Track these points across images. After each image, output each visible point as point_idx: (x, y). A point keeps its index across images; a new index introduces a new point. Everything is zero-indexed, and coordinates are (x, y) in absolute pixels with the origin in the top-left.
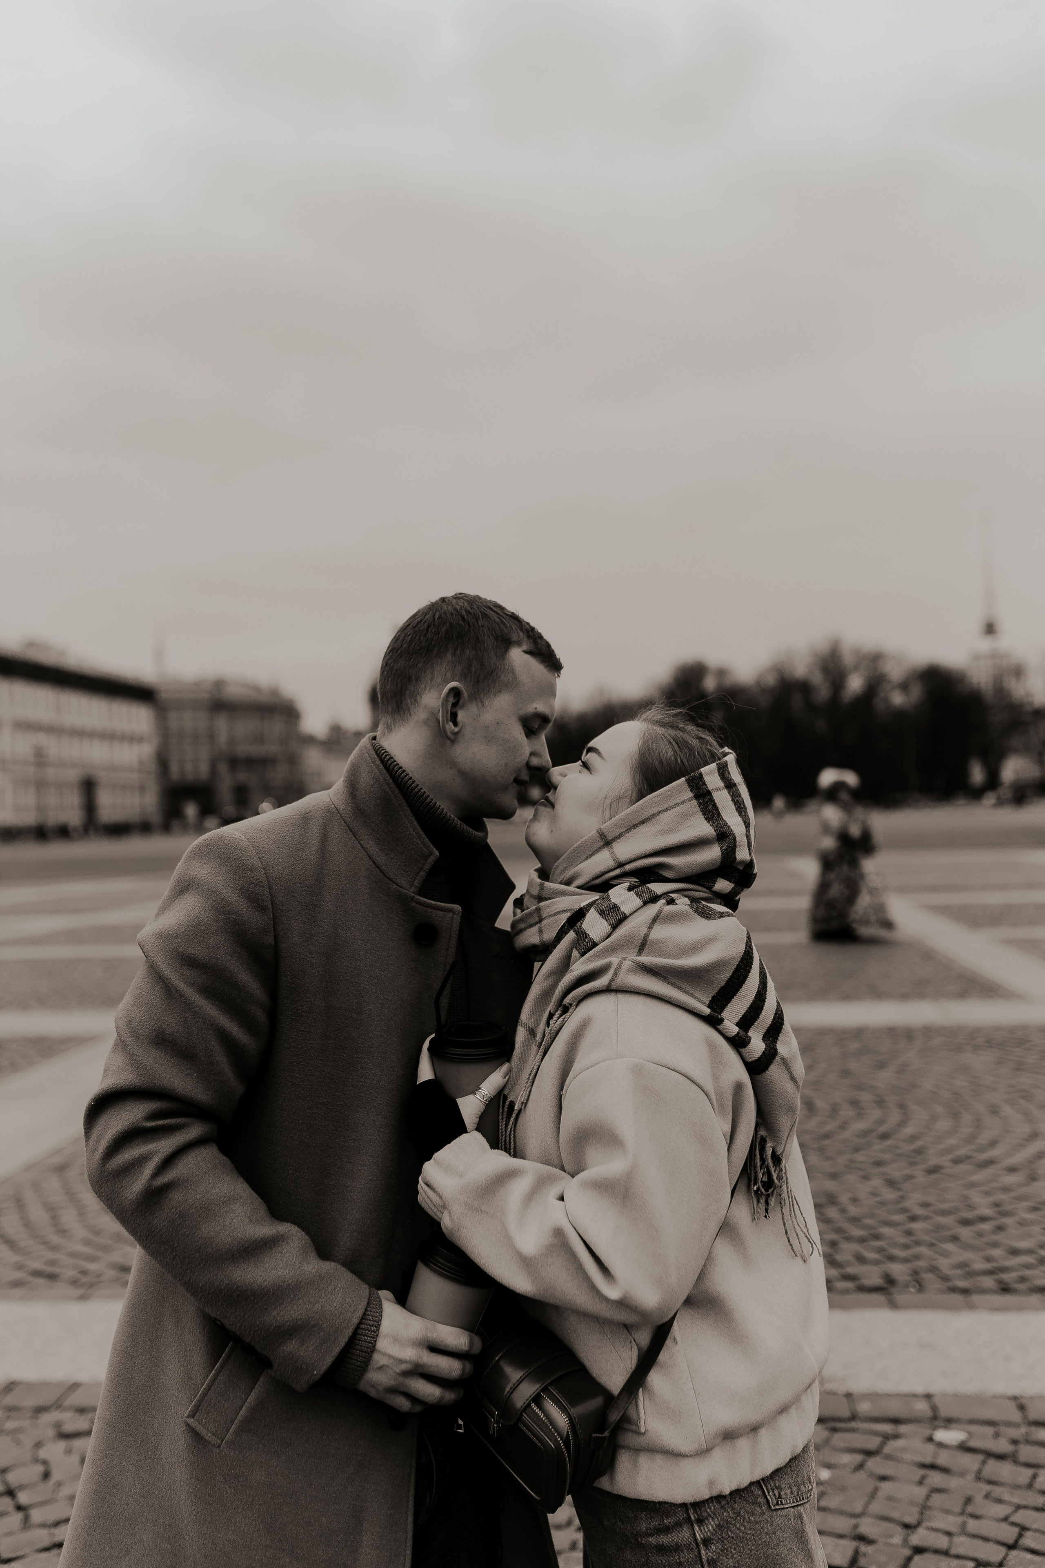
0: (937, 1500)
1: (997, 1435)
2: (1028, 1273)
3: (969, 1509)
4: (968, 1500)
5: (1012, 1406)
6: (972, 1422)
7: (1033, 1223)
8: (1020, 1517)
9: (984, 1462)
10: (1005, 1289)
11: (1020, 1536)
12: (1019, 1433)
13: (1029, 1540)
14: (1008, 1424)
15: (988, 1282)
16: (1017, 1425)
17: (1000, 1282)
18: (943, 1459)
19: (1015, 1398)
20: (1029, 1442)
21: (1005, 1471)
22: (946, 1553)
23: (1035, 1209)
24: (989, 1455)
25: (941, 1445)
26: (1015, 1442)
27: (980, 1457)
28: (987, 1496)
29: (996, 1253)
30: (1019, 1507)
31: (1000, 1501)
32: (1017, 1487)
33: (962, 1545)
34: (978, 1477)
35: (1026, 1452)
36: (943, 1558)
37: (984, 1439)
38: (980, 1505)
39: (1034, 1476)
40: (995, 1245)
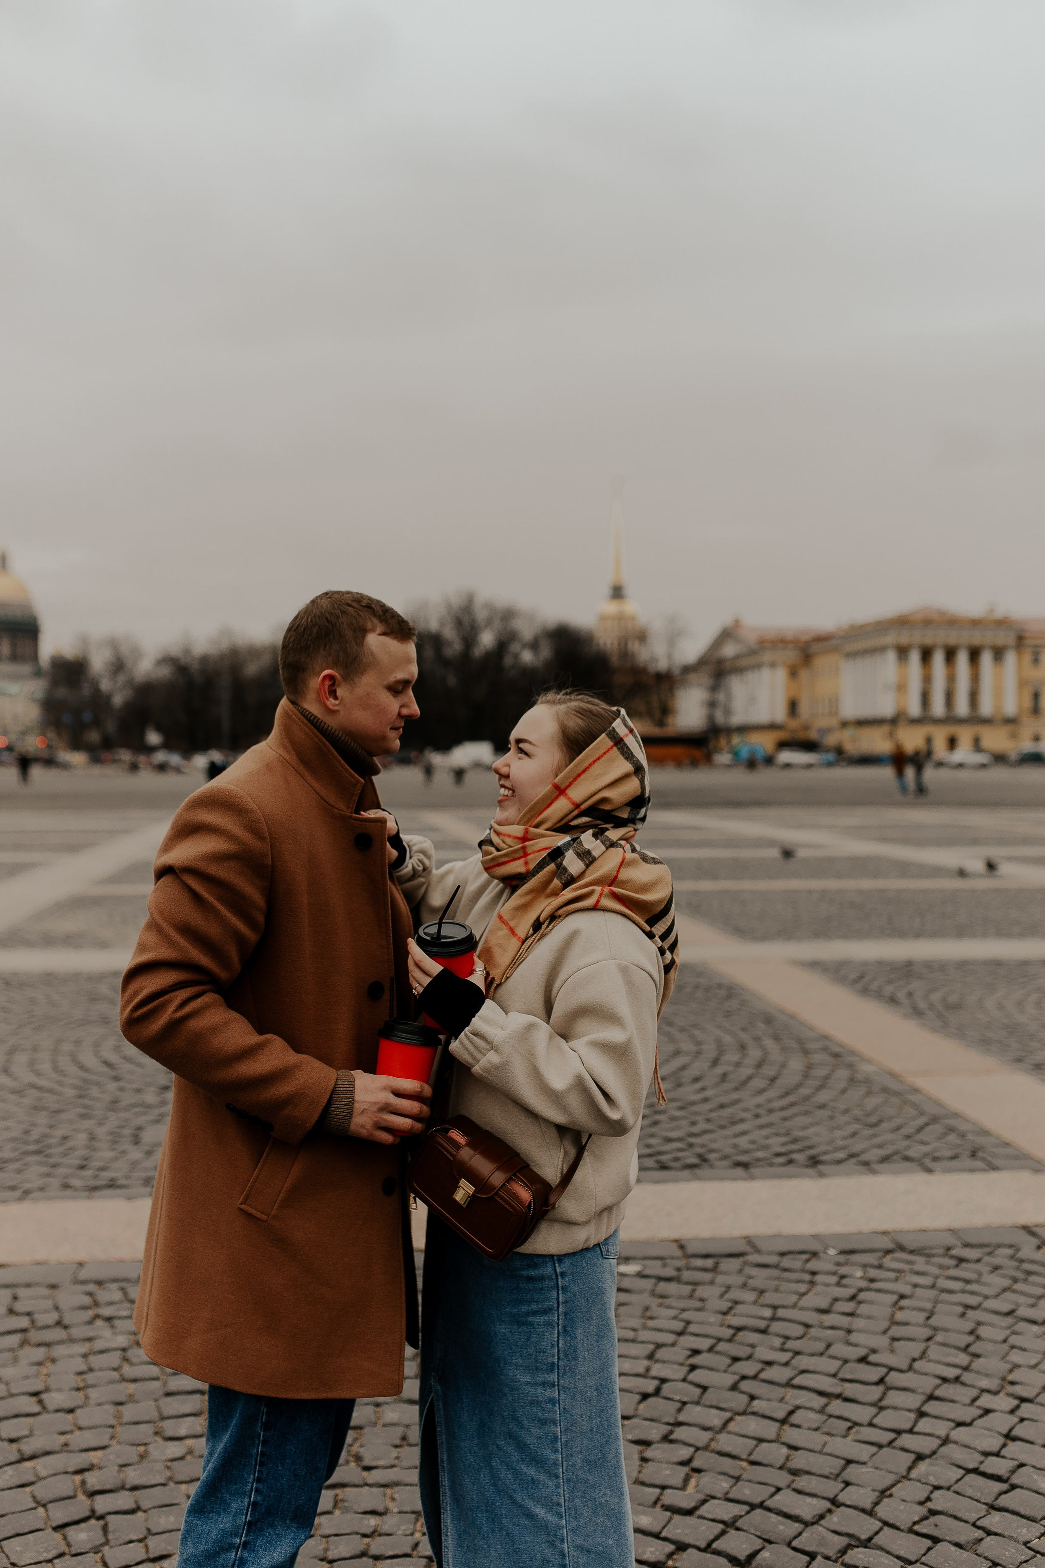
0: (622, 1309)
1: (664, 1266)
2: (680, 1154)
3: (649, 1314)
4: (647, 1309)
5: (674, 1246)
6: (645, 1258)
7: (681, 1118)
8: (686, 1315)
9: (656, 1284)
10: (664, 1167)
11: (686, 1328)
12: (681, 1263)
13: (692, 1328)
14: (673, 1258)
15: (650, 1162)
16: (678, 1258)
17: (658, 1162)
18: (626, 1283)
19: (676, 1241)
20: (689, 1268)
21: (672, 1288)
22: (633, 1341)
23: (681, 1108)
24: (660, 1279)
25: (622, 1275)
26: (679, 1269)
27: (653, 1281)
28: (660, 1305)
29: (653, 1141)
30: (684, 1310)
31: (669, 1307)
32: (681, 1297)
33: (644, 1335)
34: (653, 1293)
35: (687, 1275)
36: (631, 1344)
37: (655, 1268)
38: (655, 1310)
39: (694, 1291)
40: (653, 1136)
